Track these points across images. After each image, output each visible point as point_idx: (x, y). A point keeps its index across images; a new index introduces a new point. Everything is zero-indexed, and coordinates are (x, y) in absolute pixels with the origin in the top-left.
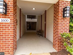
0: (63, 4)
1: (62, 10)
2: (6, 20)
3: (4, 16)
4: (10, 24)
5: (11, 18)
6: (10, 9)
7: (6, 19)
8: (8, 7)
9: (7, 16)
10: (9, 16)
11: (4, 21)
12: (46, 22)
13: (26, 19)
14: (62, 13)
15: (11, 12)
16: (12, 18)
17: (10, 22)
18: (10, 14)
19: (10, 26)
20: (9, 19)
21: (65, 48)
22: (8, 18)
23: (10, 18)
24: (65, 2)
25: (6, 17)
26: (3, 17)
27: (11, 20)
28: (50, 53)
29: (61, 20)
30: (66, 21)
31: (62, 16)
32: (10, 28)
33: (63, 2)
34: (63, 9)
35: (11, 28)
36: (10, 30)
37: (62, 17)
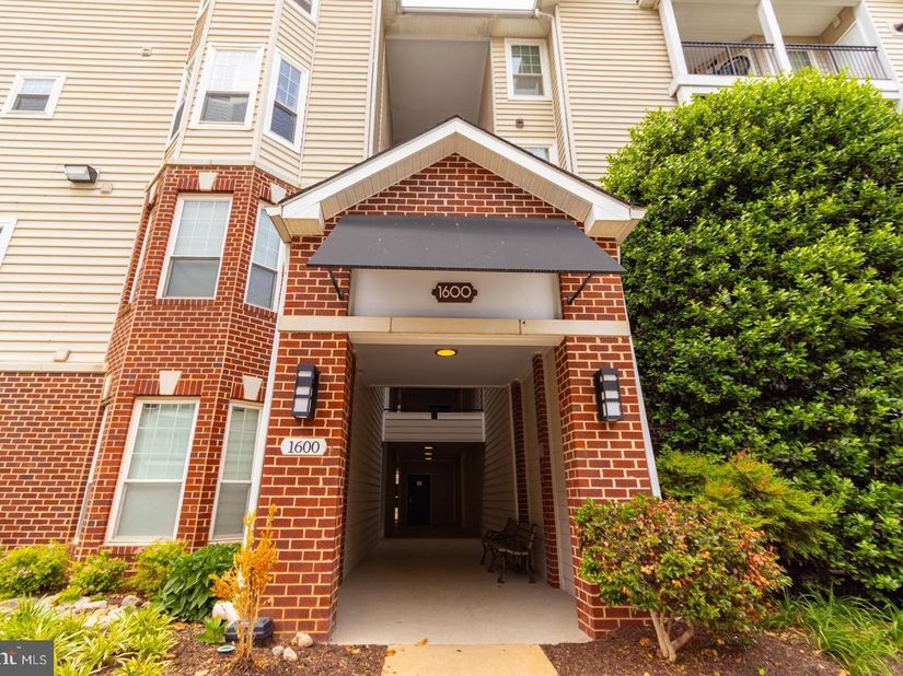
0: (588, 351)
1: (588, 382)
2: (311, 447)
3: (302, 427)
4: (327, 462)
5: (330, 436)
6: (329, 396)
7: (311, 440)
8: (324, 387)
9: (314, 428)
10: (325, 427)
11: (303, 448)
12: (546, 447)
13: (386, 416)
14: (590, 399)
15: (332, 405)
16: (334, 433)
17: (326, 453)
18: (328, 414)
19: (322, 472)
20: (322, 441)
21: (644, 619)
22: (320, 433)
23: (325, 433)
24: (598, 342)
25: (308, 433)
26: (296, 433)
27: (329, 442)
28: (541, 646)
29: (592, 435)
30: (621, 439)
31: (595, 413)
32: (321, 485)
33: (588, 345)
34: (591, 379)
35: (326, 481)
36: (321, 491)
37: (596, 421)
